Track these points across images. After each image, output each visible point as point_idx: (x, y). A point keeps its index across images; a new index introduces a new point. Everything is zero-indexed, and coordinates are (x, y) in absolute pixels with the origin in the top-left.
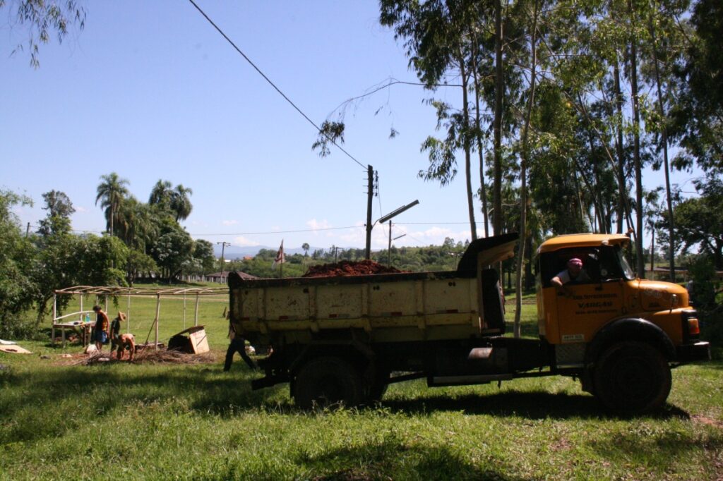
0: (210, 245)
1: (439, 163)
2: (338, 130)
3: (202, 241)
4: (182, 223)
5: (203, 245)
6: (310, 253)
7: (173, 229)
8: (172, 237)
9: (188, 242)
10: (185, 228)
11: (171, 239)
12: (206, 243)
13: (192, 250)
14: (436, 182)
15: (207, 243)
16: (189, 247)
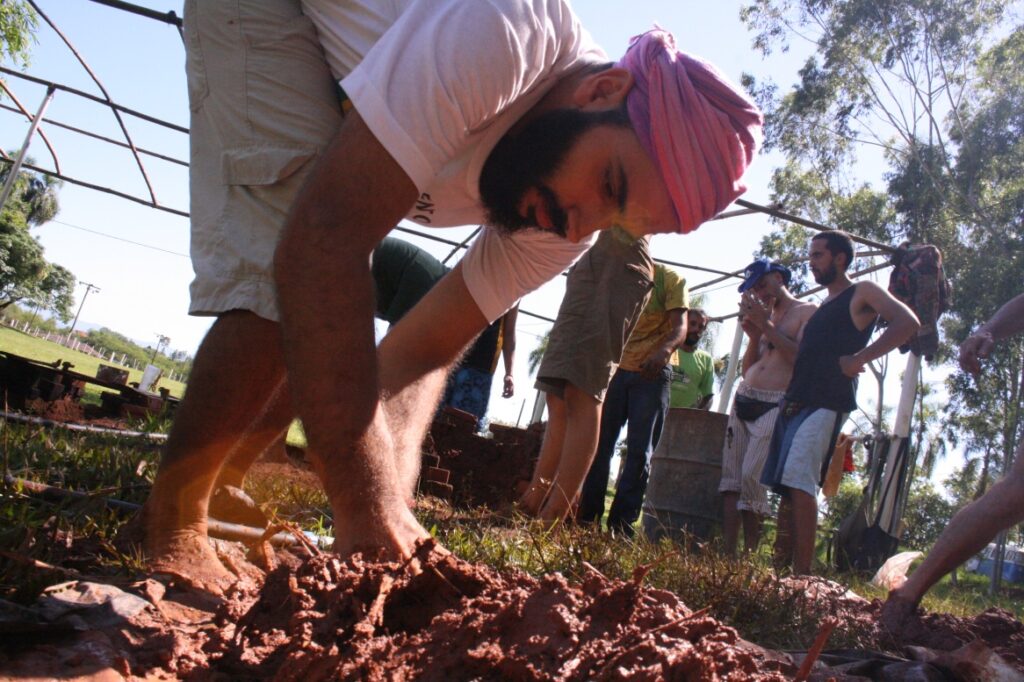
0: (72, 278)
3: (59, 268)
4: (34, 231)
5: (59, 274)
7: (19, 232)
8: (14, 243)
9: (37, 260)
10: (38, 237)
11: (10, 245)
12: (66, 274)
13: (40, 275)
15: (68, 273)
16: (35, 269)
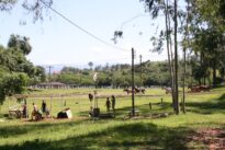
1: (157, 46)
2: (120, 34)
6: (93, 68)
14: (156, 53)
